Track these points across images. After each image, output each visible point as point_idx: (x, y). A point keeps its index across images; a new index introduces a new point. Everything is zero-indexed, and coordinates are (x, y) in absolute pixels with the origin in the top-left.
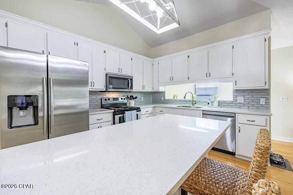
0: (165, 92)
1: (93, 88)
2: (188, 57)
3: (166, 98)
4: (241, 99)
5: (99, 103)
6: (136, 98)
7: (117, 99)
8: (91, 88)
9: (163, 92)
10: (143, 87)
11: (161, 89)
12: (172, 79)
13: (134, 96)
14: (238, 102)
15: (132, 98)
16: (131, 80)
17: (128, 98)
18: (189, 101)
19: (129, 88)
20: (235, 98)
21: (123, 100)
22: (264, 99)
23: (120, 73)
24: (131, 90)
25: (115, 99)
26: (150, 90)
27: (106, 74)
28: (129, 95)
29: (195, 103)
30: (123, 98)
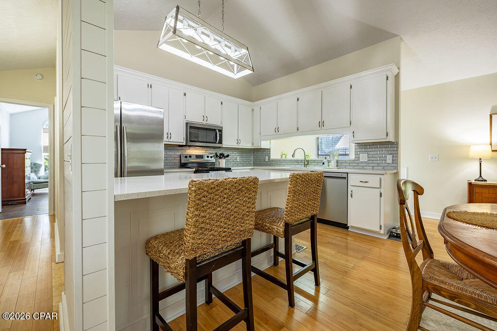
0: (270, 149)
1: (170, 140)
2: (298, 99)
3: (272, 157)
4: (364, 157)
5: (177, 161)
6: (228, 156)
7: (201, 157)
8: (167, 140)
9: (267, 149)
10: (238, 142)
11: (264, 145)
12: (277, 130)
13: (225, 155)
14: (361, 160)
15: (222, 156)
16: (220, 131)
17: (217, 156)
18: (301, 161)
19: (217, 143)
20: (357, 156)
21: (210, 159)
22: (391, 156)
23: (205, 122)
24: (220, 145)
25: (198, 157)
26: (249, 146)
27: (187, 123)
28: (219, 152)
29: (308, 164)
30: (210, 156)
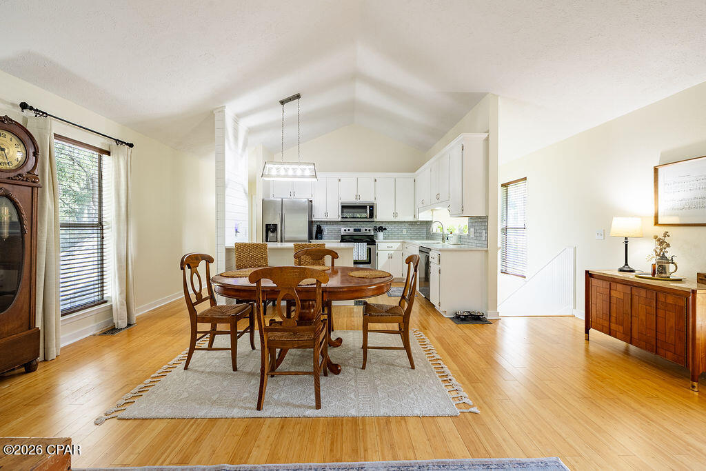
0: (430, 221)
1: (327, 218)
6: (385, 229)
7: (359, 230)
9: (427, 221)
10: (395, 215)
16: (372, 207)
17: (376, 229)
19: (368, 217)
21: (367, 232)
23: (358, 201)
24: (371, 220)
25: (355, 230)
27: (341, 204)
30: (368, 229)
